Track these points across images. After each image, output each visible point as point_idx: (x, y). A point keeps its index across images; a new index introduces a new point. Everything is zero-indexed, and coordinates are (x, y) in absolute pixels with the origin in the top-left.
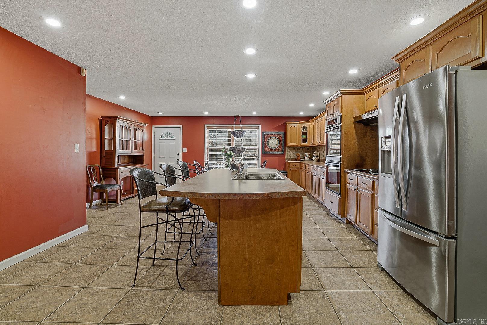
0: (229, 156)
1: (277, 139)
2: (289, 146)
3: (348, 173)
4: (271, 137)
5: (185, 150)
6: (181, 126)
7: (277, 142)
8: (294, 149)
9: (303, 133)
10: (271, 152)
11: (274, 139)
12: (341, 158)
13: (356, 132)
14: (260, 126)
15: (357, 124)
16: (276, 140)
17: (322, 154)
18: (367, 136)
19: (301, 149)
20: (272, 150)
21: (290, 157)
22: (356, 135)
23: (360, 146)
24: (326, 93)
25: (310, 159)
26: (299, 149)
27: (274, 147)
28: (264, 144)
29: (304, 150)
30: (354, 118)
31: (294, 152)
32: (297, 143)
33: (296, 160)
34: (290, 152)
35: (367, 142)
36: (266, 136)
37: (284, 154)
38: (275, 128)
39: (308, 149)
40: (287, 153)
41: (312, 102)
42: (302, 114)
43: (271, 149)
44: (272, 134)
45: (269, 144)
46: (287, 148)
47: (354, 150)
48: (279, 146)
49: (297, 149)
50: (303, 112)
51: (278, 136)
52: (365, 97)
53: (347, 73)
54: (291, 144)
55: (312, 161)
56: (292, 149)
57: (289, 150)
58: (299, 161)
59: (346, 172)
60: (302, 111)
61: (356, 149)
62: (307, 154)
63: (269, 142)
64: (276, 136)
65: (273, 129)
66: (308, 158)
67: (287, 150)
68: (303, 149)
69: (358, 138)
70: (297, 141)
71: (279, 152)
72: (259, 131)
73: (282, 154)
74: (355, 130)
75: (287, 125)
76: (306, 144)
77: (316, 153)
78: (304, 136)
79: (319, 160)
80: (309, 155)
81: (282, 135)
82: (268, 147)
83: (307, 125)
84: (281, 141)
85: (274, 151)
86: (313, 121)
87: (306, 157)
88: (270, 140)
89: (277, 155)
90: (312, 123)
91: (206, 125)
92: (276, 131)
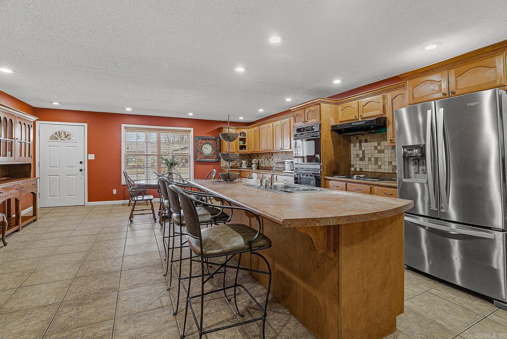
0: (172, 164)
1: (212, 145)
3: (331, 180)
4: (207, 143)
5: (92, 157)
6: (86, 125)
7: (212, 148)
9: (241, 140)
10: (206, 160)
11: (209, 145)
12: (321, 165)
13: (332, 141)
14: (192, 129)
15: (333, 133)
16: (210, 146)
17: (262, 161)
18: (340, 144)
20: (206, 157)
21: (226, 165)
22: (333, 143)
23: (335, 154)
24: (289, 100)
25: (247, 167)
27: (209, 153)
28: (198, 151)
30: (332, 126)
32: (235, 149)
33: (233, 168)
35: (340, 150)
36: (199, 141)
37: (219, 162)
38: (209, 133)
39: (243, 156)
41: (261, 108)
42: (241, 119)
44: (206, 140)
45: (203, 150)
47: (331, 158)
48: (214, 153)
50: (242, 117)
51: (213, 141)
52: (340, 107)
53: (331, 82)
55: (251, 169)
58: (236, 169)
59: (326, 179)
61: (333, 157)
62: (244, 162)
63: (203, 148)
64: (209, 142)
65: (207, 133)
66: (246, 165)
69: (334, 147)
70: (235, 148)
71: (214, 160)
72: (192, 134)
73: (218, 162)
74: (332, 139)
75: (224, 129)
76: (245, 151)
77: (255, 161)
78: (241, 143)
79: (258, 168)
80: (246, 163)
81: (217, 141)
82: (202, 153)
83: (245, 131)
84: (216, 147)
85: (209, 158)
86: (254, 127)
87: (243, 165)
88: (204, 146)
89: (212, 163)
90: (252, 129)
91: (123, 126)
92: (210, 136)
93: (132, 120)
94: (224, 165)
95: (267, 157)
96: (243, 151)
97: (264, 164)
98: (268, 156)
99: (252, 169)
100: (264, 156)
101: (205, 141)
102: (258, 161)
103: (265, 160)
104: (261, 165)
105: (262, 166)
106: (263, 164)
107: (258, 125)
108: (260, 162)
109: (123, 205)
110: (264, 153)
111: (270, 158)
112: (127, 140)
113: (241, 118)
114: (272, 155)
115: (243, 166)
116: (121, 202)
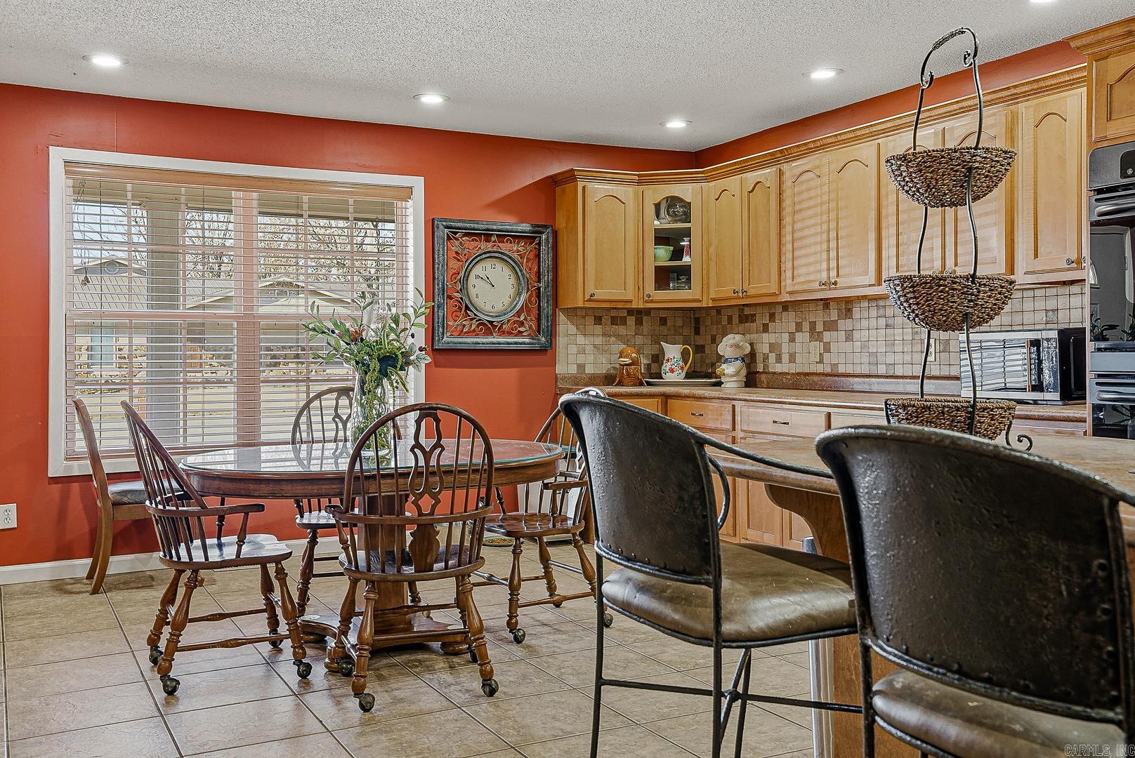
1: (514, 266)
2: (588, 305)
4: (490, 255)
7: (513, 280)
8: (598, 320)
9: (662, 238)
10: (484, 341)
11: (499, 266)
14: (418, 183)
16: (507, 271)
17: (776, 346)
19: (631, 321)
20: (488, 328)
21: (581, 367)
25: (688, 376)
26: (623, 321)
27: (500, 307)
28: (447, 295)
29: (647, 325)
31: (599, 340)
32: (631, 287)
33: (620, 384)
34: (581, 340)
37: (545, 351)
39: (673, 321)
40: (561, 341)
42: (674, 127)
43: (481, 323)
44: (488, 237)
45: (473, 292)
46: (562, 318)
48: (525, 308)
49: (614, 321)
50: (681, 120)
51: (520, 247)
54: (601, 294)
55: (714, 383)
56: (590, 320)
57: (572, 329)
58: (634, 385)
60: (674, 111)
62: (673, 352)
63: (471, 282)
64: (505, 247)
65: (492, 205)
66: (682, 368)
67: (565, 326)
68: (639, 322)
70: (632, 278)
71: (523, 341)
72: (413, 214)
73: (543, 350)
75: (580, 185)
76: (684, 294)
77: (737, 346)
78: (663, 252)
79: (751, 381)
80: (685, 355)
81: (539, 244)
82: (466, 308)
83: (685, 191)
84: (534, 277)
85: (502, 333)
86: (744, 169)
87: (666, 367)
88: (478, 270)
89: (513, 358)
90: (732, 183)
91: (58, 156)
92: (509, 222)
93: (108, 125)
94: (573, 370)
95: (813, 325)
96: (675, 296)
97: (785, 358)
98: (819, 317)
99: (719, 384)
100: (787, 321)
101: (484, 246)
102: (752, 344)
103: (792, 340)
104: (766, 366)
105: (778, 368)
106: (779, 360)
107: (772, 160)
108: (763, 348)
109: (60, 587)
110: (786, 306)
111: (831, 326)
112: (78, 236)
113: (676, 125)
114: (848, 313)
115: (672, 371)
116: (44, 571)
